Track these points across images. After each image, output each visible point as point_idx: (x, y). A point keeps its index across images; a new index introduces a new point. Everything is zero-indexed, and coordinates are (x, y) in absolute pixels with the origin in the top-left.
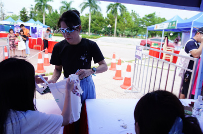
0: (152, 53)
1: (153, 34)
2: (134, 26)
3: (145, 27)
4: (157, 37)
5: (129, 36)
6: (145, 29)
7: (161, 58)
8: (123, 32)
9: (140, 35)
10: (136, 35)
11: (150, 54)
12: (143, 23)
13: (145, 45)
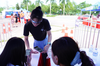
0: (84, 23)
1: (84, 13)
2: (74, 9)
3: (80, 9)
4: (87, 14)
5: (71, 15)
6: (80, 11)
7: (90, 25)
8: (68, 12)
9: (78, 14)
10: (75, 14)
11: (83, 24)
12: (79, 7)
13: (80, 19)
